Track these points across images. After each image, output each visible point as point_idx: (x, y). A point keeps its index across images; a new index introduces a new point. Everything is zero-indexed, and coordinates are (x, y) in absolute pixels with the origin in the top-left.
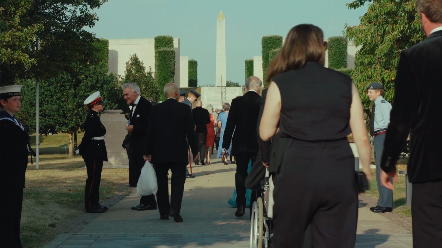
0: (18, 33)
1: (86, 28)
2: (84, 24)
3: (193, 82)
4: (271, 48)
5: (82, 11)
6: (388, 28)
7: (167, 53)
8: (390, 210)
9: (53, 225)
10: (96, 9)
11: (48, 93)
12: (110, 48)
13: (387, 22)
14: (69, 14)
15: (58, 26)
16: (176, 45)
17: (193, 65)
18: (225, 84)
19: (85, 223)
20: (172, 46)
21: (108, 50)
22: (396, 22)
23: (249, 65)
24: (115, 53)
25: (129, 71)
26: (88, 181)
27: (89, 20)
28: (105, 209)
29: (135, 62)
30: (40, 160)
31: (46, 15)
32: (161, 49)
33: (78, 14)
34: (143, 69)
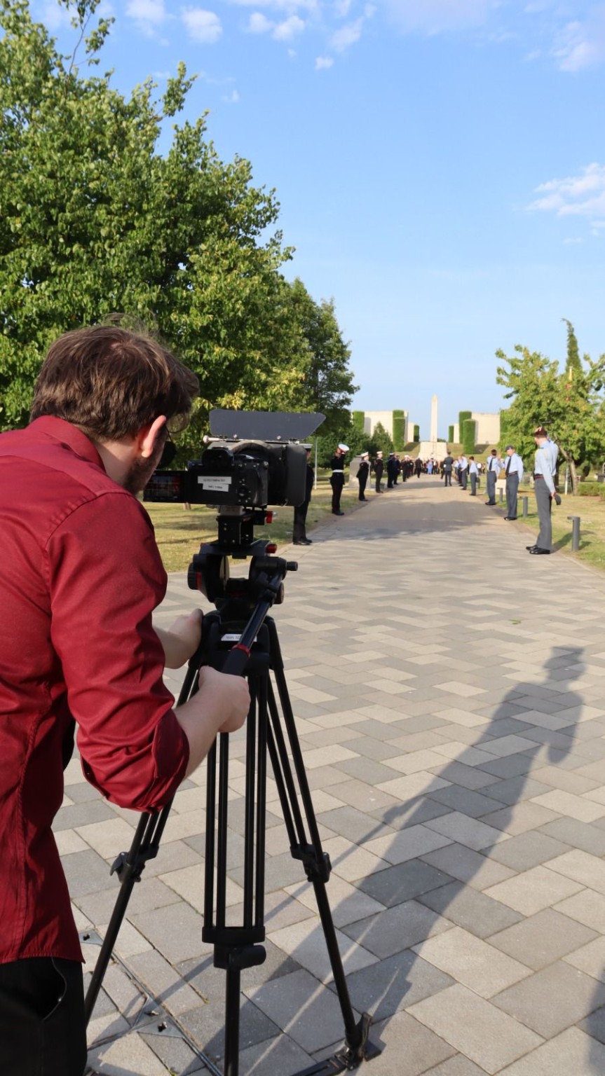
0: (305, 409)
1: (345, 407)
2: (344, 404)
3: (416, 438)
4: (464, 419)
5: (343, 397)
6: (526, 411)
7: (400, 420)
8: (547, 552)
9: (316, 521)
10: (352, 395)
11: (326, 444)
12: (366, 416)
13: (526, 407)
14: (336, 398)
15: (329, 405)
16: (405, 415)
17: (417, 428)
18: (436, 440)
19: (335, 521)
20: (403, 416)
21: (364, 418)
22: (531, 407)
23: (452, 429)
24: (369, 420)
25: (376, 432)
26: (334, 496)
27: (347, 401)
28: (343, 514)
29: (380, 426)
30: (318, 484)
31: (322, 399)
32: (397, 418)
33: (341, 398)
34: (384, 430)
